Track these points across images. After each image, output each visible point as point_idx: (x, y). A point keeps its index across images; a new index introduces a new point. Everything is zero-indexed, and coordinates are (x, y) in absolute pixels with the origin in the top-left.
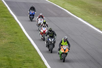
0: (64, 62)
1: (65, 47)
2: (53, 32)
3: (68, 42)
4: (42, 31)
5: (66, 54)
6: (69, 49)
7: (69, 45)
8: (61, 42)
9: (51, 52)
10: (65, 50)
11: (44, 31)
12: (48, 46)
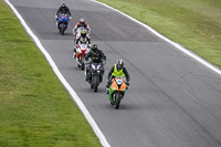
0: (117, 108)
1: (120, 80)
2: (100, 52)
3: (125, 71)
4: (79, 51)
5: (122, 93)
6: (128, 84)
7: (127, 76)
8: (113, 71)
9: (96, 91)
10: (119, 86)
11: (83, 51)
12: (89, 79)
